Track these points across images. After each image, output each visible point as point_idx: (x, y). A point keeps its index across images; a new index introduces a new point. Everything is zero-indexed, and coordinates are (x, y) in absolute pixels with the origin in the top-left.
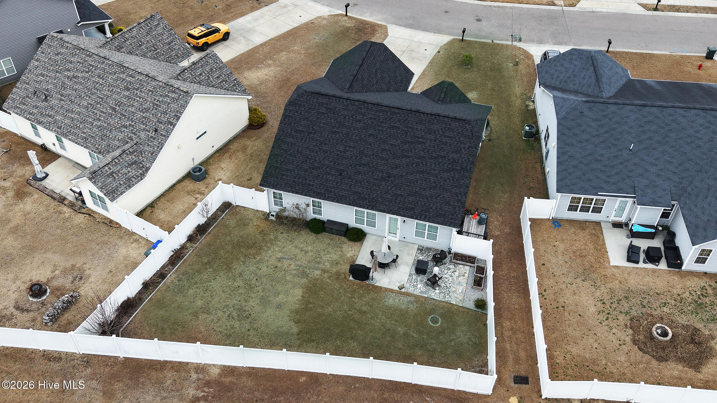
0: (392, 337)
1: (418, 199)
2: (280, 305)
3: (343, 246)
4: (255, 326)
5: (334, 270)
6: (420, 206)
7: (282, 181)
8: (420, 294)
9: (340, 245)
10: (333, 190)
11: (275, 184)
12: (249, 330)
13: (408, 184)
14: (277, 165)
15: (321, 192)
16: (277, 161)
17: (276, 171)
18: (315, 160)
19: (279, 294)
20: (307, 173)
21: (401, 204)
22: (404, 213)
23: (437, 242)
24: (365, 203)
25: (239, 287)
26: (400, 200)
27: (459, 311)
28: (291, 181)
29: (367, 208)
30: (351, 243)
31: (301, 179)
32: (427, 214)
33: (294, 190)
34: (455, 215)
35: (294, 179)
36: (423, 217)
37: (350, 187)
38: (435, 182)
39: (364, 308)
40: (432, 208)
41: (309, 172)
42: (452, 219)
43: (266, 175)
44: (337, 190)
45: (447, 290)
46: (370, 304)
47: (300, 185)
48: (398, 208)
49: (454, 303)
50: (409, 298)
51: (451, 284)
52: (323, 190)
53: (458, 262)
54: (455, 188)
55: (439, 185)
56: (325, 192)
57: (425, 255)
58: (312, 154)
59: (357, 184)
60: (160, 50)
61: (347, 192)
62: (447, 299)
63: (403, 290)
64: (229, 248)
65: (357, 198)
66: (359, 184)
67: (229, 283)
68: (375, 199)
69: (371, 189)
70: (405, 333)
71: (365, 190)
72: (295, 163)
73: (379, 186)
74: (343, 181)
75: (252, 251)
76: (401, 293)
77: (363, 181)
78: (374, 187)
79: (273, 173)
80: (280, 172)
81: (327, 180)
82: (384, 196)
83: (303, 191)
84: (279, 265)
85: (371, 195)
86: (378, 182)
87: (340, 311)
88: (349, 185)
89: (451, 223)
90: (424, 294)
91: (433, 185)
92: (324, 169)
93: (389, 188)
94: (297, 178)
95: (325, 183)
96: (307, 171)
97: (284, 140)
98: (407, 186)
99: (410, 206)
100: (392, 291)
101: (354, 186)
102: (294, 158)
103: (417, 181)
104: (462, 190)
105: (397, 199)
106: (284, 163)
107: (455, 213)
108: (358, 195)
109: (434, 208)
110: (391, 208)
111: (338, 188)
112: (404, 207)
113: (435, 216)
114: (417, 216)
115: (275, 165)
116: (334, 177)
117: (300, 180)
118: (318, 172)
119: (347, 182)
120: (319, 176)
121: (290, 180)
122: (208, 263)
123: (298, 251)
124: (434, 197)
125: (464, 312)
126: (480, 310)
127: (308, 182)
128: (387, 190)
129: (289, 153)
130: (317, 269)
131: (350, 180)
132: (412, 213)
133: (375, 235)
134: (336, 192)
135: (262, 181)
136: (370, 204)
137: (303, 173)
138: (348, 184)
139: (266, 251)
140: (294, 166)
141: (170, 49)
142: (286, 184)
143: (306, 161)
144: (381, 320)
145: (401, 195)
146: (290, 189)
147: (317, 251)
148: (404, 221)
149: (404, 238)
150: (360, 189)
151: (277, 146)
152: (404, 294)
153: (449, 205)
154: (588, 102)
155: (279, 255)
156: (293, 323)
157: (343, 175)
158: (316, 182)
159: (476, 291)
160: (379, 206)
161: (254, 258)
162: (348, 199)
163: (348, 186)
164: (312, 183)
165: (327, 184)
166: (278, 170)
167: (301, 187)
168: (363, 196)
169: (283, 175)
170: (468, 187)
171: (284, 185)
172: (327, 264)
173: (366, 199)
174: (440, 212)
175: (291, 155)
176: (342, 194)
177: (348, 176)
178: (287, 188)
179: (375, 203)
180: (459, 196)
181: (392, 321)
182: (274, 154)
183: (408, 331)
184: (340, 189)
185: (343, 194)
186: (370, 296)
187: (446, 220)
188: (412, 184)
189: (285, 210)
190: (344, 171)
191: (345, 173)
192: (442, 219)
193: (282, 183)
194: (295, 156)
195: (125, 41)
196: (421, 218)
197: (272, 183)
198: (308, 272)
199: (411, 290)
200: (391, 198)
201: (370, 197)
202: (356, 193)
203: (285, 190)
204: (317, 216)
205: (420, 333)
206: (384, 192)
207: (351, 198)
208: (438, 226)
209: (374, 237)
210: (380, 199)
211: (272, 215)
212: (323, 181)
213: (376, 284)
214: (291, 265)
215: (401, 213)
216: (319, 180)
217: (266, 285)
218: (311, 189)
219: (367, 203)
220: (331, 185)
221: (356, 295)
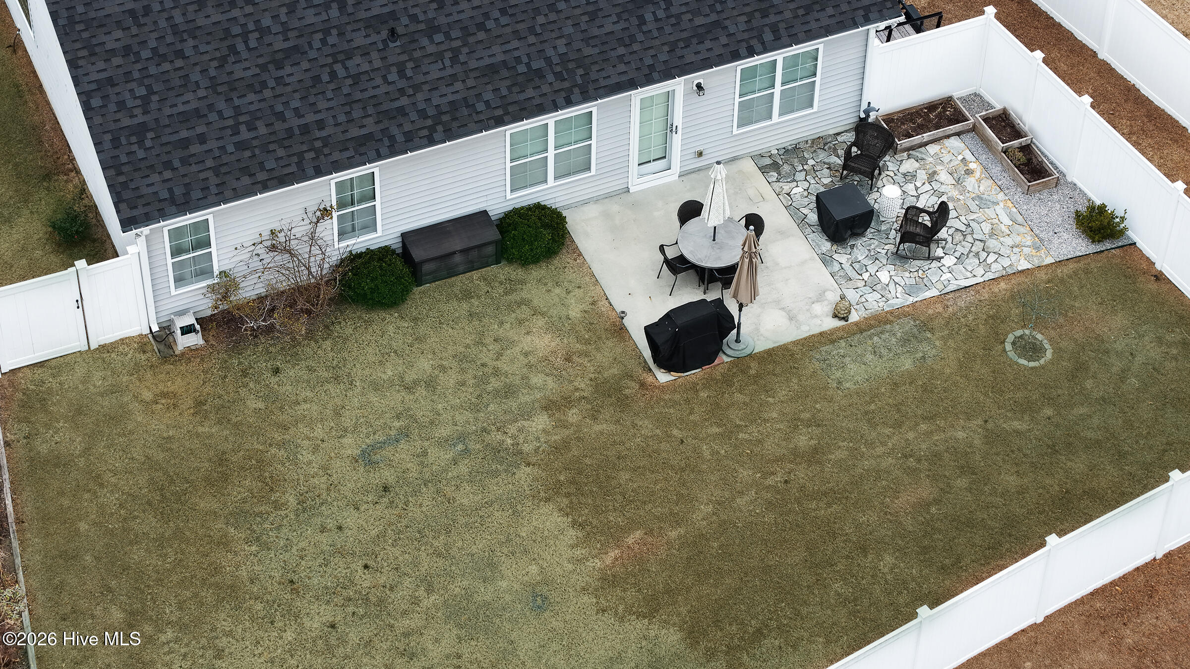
0: (966, 469)
3: (524, 294)
5: (583, 384)
7: (194, 168)
8: (911, 300)
9: (514, 297)
10: (404, 101)
11: (178, 191)
14: (136, 121)
15: (364, 131)
16: (121, 105)
17: (148, 143)
18: (263, 32)
20: (267, 93)
21: (668, 29)
22: (700, 57)
24: (545, 89)
26: (657, 20)
27: (1062, 281)
28: (231, 148)
31: (259, 123)
33: (261, 176)
35: (236, 139)
37: (454, 59)
39: (803, 440)
41: (271, 83)
43: (122, 179)
44: (420, 97)
45: (969, 238)
46: (806, 415)
47: (272, 147)
48: (666, 48)
49: (1024, 265)
50: (898, 330)
51: (963, 218)
52: (370, 121)
53: (917, 139)
56: (381, 126)
57: (800, 176)
58: (236, 13)
59: (471, 40)
61: (459, 86)
62: (996, 267)
63: (854, 317)
65: (509, 88)
66: (481, 35)
68: (572, 56)
69: (531, 30)
70: (986, 437)
71: (515, 44)
72: (195, 76)
74: (417, 54)
76: (862, 328)
77: (486, 15)
78: (541, 20)
79: (141, 154)
80: (164, 139)
81: (356, 79)
82: (596, 32)
83: (299, 164)
85: (550, 52)
87: (741, 493)
88: (448, 55)
89: (867, 8)
90: (920, 290)
92: (317, 44)
94: (243, 128)
95: (358, 96)
96: (264, 85)
97: (92, 14)
99: (700, 21)
100: (826, 338)
101: (465, 50)
102: (179, 63)
105: (642, 21)
106: (155, 98)
108: (505, 73)
110: (649, 61)
111: (417, 88)
112: (685, 35)
114: (746, 41)
115: (126, 122)
116: (374, 55)
117: (263, 130)
118: (305, 65)
119: (431, 49)
120: (317, 79)
121: (222, 148)
123: (396, 398)
125: (1075, 273)
126: (1108, 245)
127: (295, 122)
129: (145, 54)
130: (526, 414)
131: (439, 37)
132: (724, 40)
133: (586, 203)
134: (422, 106)
135: (123, 206)
136: (566, 84)
137: (251, 97)
138: (440, 56)
139: (293, 460)
140: (201, 93)
142: (216, 170)
143: (232, 49)
144: (883, 444)
146: (246, 180)
147: (462, 359)
148: (699, 87)
149: (700, 154)
150: (496, 49)
151: (84, 53)
152: (871, 327)
155: (351, 445)
157: (400, 30)
158: (322, 105)
159: (1045, 194)
160: (604, 74)
161: (277, 506)
162: (480, 107)
163: (448, 63)
164: (310, 118)
165: (367, 95)
166: (151, 135)
167: (281, 153)
168: (522, 69)
169: (185, 143)
171: (214, 181)
172: (537, 379)
173: (540, 74)
175: (159, 57)
176: (445, 100)
177: (422, 26)
178: (235, 184)
179: (580, 71)
181: (917, 424)
182: (94, 86)
183: (990, 425)
184: (426, 87)
185: (451, 98)
186: (782, 394)
187: (844, 7)
189: (226, 283)
190: (393, 15)
191: (405, 20)
193: (202, 176)
194: (180, 54)
197: (165, 194)
199: (874, 303)
200: (623, 25)
201: (548, 60)
202: (492, 70)
203: (228, 193)
204: (362, 242)
205: (1026, 408)
206: (585, 18)
207: (488, 96)
208: (819, 44)
209: (592, 211)
210: (588, 51)
211: (187, 330)
212: (346, 90)
213: (760, 346)
214: (425, 454)
215: (690, 58)
216: (330, 95)
217: (416, 565)
218: (326, 141)
219: (558, 85)
220: (384, 89)
221: (735, 416)
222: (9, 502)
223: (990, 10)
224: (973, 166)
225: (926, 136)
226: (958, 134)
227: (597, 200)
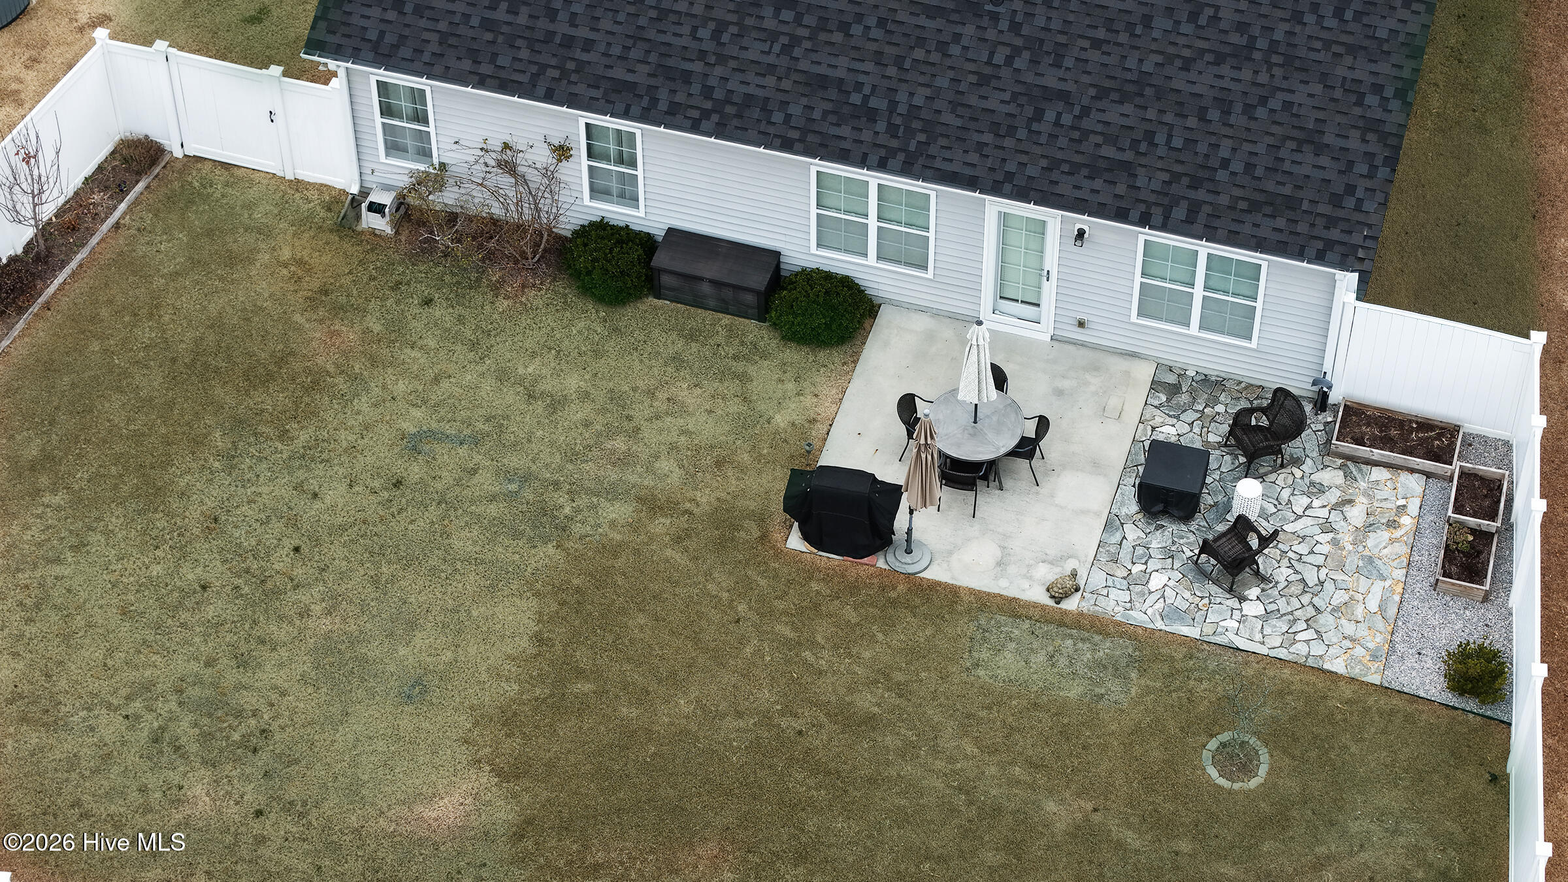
0: (1014, 847)
1: (1151, 114)
2: (418, 682)
3: (752, 370)
5: (705, 499)
6: (1162, 151)
7: (423, 23)
8: (1160, 625)
9: (739, 367)
10: (697, 67)
11: (389, 39)
13: (1101, 34)
15: (630, 78)
19: (412, 625)
21: (1062, 142)
22: (1078, 194)
23: (1254, 344)
24: (866, 136)
25: (204, 588)
26: (1057, 124)
27: (1366, 710)
28: (475, 22)
29: (882, 166)
30: (793, 354)
32: (1201, 195)
33: (486, 69)
34: (1350, 202)
35: (489, 14)
36: (1180, 213)
37: (786, 49)
38: (1242, 27)
39: (866, 701)
40: (1225, 163)
42: (1331, 222)
44: (718, 71)
45: (1306, 599)
46: (899, 677)
47: (519, 43)
48: (1044, 163)
49: (1337, 666)
50: (1106, 648)
51: (1324, 571)
52: (644, 69)
53: (1363, 451)
54: (1348, 60)
55: (1262, 44)
56: (652, 82)
57: (1190, 416)
59: (823, 36)
61: (770, 81)
62: (1301, 648)
63: (1071, 604)
64: (152, 381)
65: (825, 113)
66: (837, 37)
68: (924, 114)
69: (899, 61)
70: (1078, 828)
71: (869, 66)
73: (942, 47)
74: (750, 21)
76: (1065, 622)
77: (859, 17)
78: (919, 54)
81: (663, 14)
82: (973, 100)
83: (535, 77)
84: (415, 471)
85: (902, 97)
86: (939, 23)
87: (740, 715)
88: (784, 40)
89: (1330, 244)
90: (1181, 620)
91: (1235, 38)
93: (999, 59)
95: (651, 34)
98: (1097, 44)
99: (1109, 151)
100: (1013, 608)
101: (807, 44)
103: (1147, 20)
104: (1384, 68)
105: (1038, 116)
107: (1351, 189)
108: (833, 93)
109: (1237, 166)
110: (1011, 167)
111: (722, 59)
112: (1078, 159)
113: (1242, 205)
114: (1149, 205)
117: (522, 19)
119: (771, 24)
121: (467, 17)
124: (1238, 108)
125: (1392, 713)
126: (1471, 704)
127: (563, 28)
128: (987, 70)
130: (613, 493)
131: (787, 15)
132: (1121, 189)
133: (922, 310)
134: (712, 82)
136: (894, 143)
138: (773, 36)
139: (346, 400)
142: (444, 37)
144: (952, 760)
145: (1064, 96)
146: (467, 65)
148: (1081, 234)
149: (1081, 324)
150: (843, 61)
152: (1080, 627)
153: (1320, 149)
155: (414, 419)
156: (487, 779)
158: (606, 24)
159: (1456, 605)
160: (948, 154)
161: (284, 436)
162: (778, 117)
163: (777, 48)
164: (583, 32)
165: (662, 38)
167: (524, 54)
168: (856, 99)
170: (1416, 53)
171: (434, 47)
172: (665, 465)
173: (872, 115)
174: (1270, 186)
176: (744, 89)
179: (922, 137)
180: (1371, 100)
181: (1013, 763)
183: (1097, 818)
184: (733, 64)
185: (751, 90)
186: (898, 638)
187: (1302, 228)
188: (1123, 38)
189: (439, 177)
192: (1281, 223)
193: (426, 35)
196: (1166, 218)
197: (373, 35)
198: (567, 510)
199: (1114, 604)
200: (1011, 108)
201: (893, 104)
202: (823, 82)
203: (438, 69)
204: (616, 213)
205: (1160, 825)
206: (973, 79)
207: (795, 110)
209: (921, 323)
210: (948, 118)
211: (377, 208)
212: (642, 21)
213: (935, 573)
214: (474, 472)
215: (1065, 188)
216: (621, 17)
218: (581, 66)
219: (882, 139)
220: (685, 41)
221: (822, 631)
223: (1539, 338)
224: (1405, 520)
225: (1377, 454)
226: (1428, 475)
227: (936, 314)
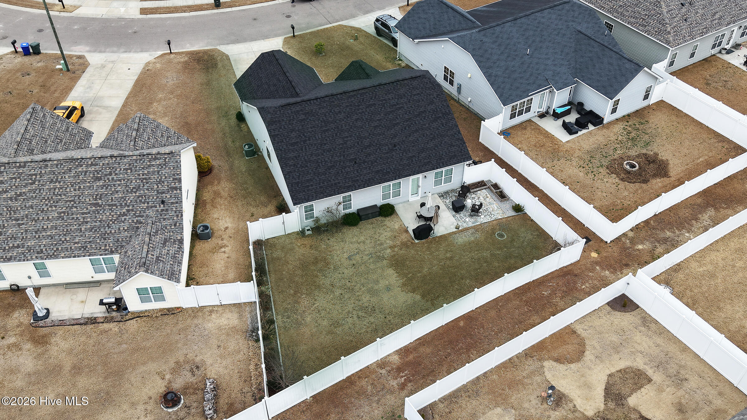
0: (486, 262)
1: (428, 153)
2: (387, 288)
3: (385, 223)
4: (387, 312)
5: (398, 243)
6: (433, 157)
7: (310, 192)
8: (474, 225)
10: (358, 178)
11: (306, 197)
12: (385, 318)
13: (413, 145)
14: (297, 181)
15: (349, 185)
16: (293, 177)
17: (299, 186)
18: (326, 162)
19: (378, 281)
20: (327, 176)
21: (418, 163)
22: (426, 169)
23: (452, 183)
24: (390, 176)
25: (341, 294)
26: (416, 161)
27: (508, 221)
28: (318, 188)
29: (395, 179)
30: (388, 219)
31: (325, 182)
32: (442, 161)
33: (325, 194)
34: (463, 151)
35: (320, 186)
36: (441, 165)
37: (369, 169)
38: (431, 134)
39: (448, 255)
40: (442, 154)
41: (328, 173)
42: (462, 155)
43: (293, 194)
44: (362, 177)
45: (487, 212)
46: (449, 250)
49: (500, 217)
50: (470, 231)
53: (474, 190)
54: (449, 132)
55: (436, 135)
57: (448, 198)
58: (319, 157)
59: (373, 164)
60: (64, 140)
61: (370, 175)
62: (493, 218)
63: (460, 229)
66: (376, 164)
67: (331, 296)
68: (396, 168)
70: (491, 255)
71: (383, 166)
72: (310, 171)
73: (392, 157)
74: (361, 167)
75: (320, 265)
76: (462, 231)
77: (377, 159)
78: (389, 160)
79: (298, 189)
80: (303, 185)
81: (347, 173)
82: (402, 163)
84: (354, 262)
85: (391, 168)
86: (389, 154)
87: (434, 266)
89: (464, 158)
90: (475, 223)
91: (431, 136)
92: (338, 165)
93: (401, 155)
94: (321, 183)
95: (348, 177)
96: (326, 174)
97: (286, 157)
98: (413, 146)
99: (425, 161)
100: (454, 233)
101: (372, 167)
102: (306, 168)
103: (418, 139)
104: (454, 130)
105: (412, 161)
106: (301, 176)
107: (462, 149)
109: (444, 154)
110: (414, 170)
111: (361, 175)
112: (422, 164)
114: (436, 165)
115: (294, 181)
116: (351, 167)
117: (326, 184)
118: (335, 169)
119: (364, 166)
120: (338, 173)
122: (296, 293)
123: (356, 245)
124: (439, 146)
125: (512, 219)
126: (520, 213)
127: (333, 182)
128: (401, 158)
129: (299, 166)
130: (385, 249)
131: (366, 164)
132: (431, 165)
134: (362, 179)
135: (293, 200)
136: (395, 175)
137: (323, 176)
138: (366, 168)
139: (332, 258)
140: (312, 175)
141: (72, 135)
142: (315, 193)
143: (319, 165)
144: (467, 256)
145: (414, 156)
146: (322, 195)
147: (371, 237)
148: (425, 176)
149: (425, 192)
150: (379, 167)
151: (285, 165)
152: (464, 231)
153: (454, 146)
154: (480, 31)
155: (346, 255)
156: (411, 294)
157: (357, 162)
158: (339, 178)
159: (506, 202)
161: (329, 268)
162: (375, 180)
164: (337, 181)
165: (350, 176)
166: (300, 184)
167: (330, 189)
168: (385, 171)
169: (308, 186)
170: (457, 126)
171: (315, 195)
172: (388, 242)
173: (389, 172)
174: (451, 155)
175: (302, 167)
176: (367, 178)
177: (362, 161)
178: (320, 196)
179: (398, 172)
180: (456, 136)
181: (475, 252)
182: (287, 173)
183: (492, 252)
184: (363, 175)
185: (369, 178)
186: (444, 245)
187: (459, 158)
188: (416, 144)
189: (317, 220)
190: (355, 159)
191: (358, 160)
192: (456, 159)
193: (312, 194)
194: (307, 166)
195: (30, 143)
197: (303, 198)
198: (381, 255)
199: (465, 225)
200: (408, 162)
201: (391, 169)
202: (378, 172)
203: (318, 198)
204: (348, 211)
205: (500, 249)
206: (399, 160)
207: (377, 177)
208: (453, 167)
209: (401, 205)
210: (400, 167)
211: (308, 230)
212: (345, 175)
213: (439, 235)
214: (363, 257)
215: (423, 169)
216: (341, 176)
217: (360, 281)
218: (340, 187)
219: (393, 175)
220: (353, 175)
221: (433, 249)
222: (267, 267)
223: (493, 160)
224: (488, 196)
225: (477, 189)
226: (485, 189)
227: (401, 203)
